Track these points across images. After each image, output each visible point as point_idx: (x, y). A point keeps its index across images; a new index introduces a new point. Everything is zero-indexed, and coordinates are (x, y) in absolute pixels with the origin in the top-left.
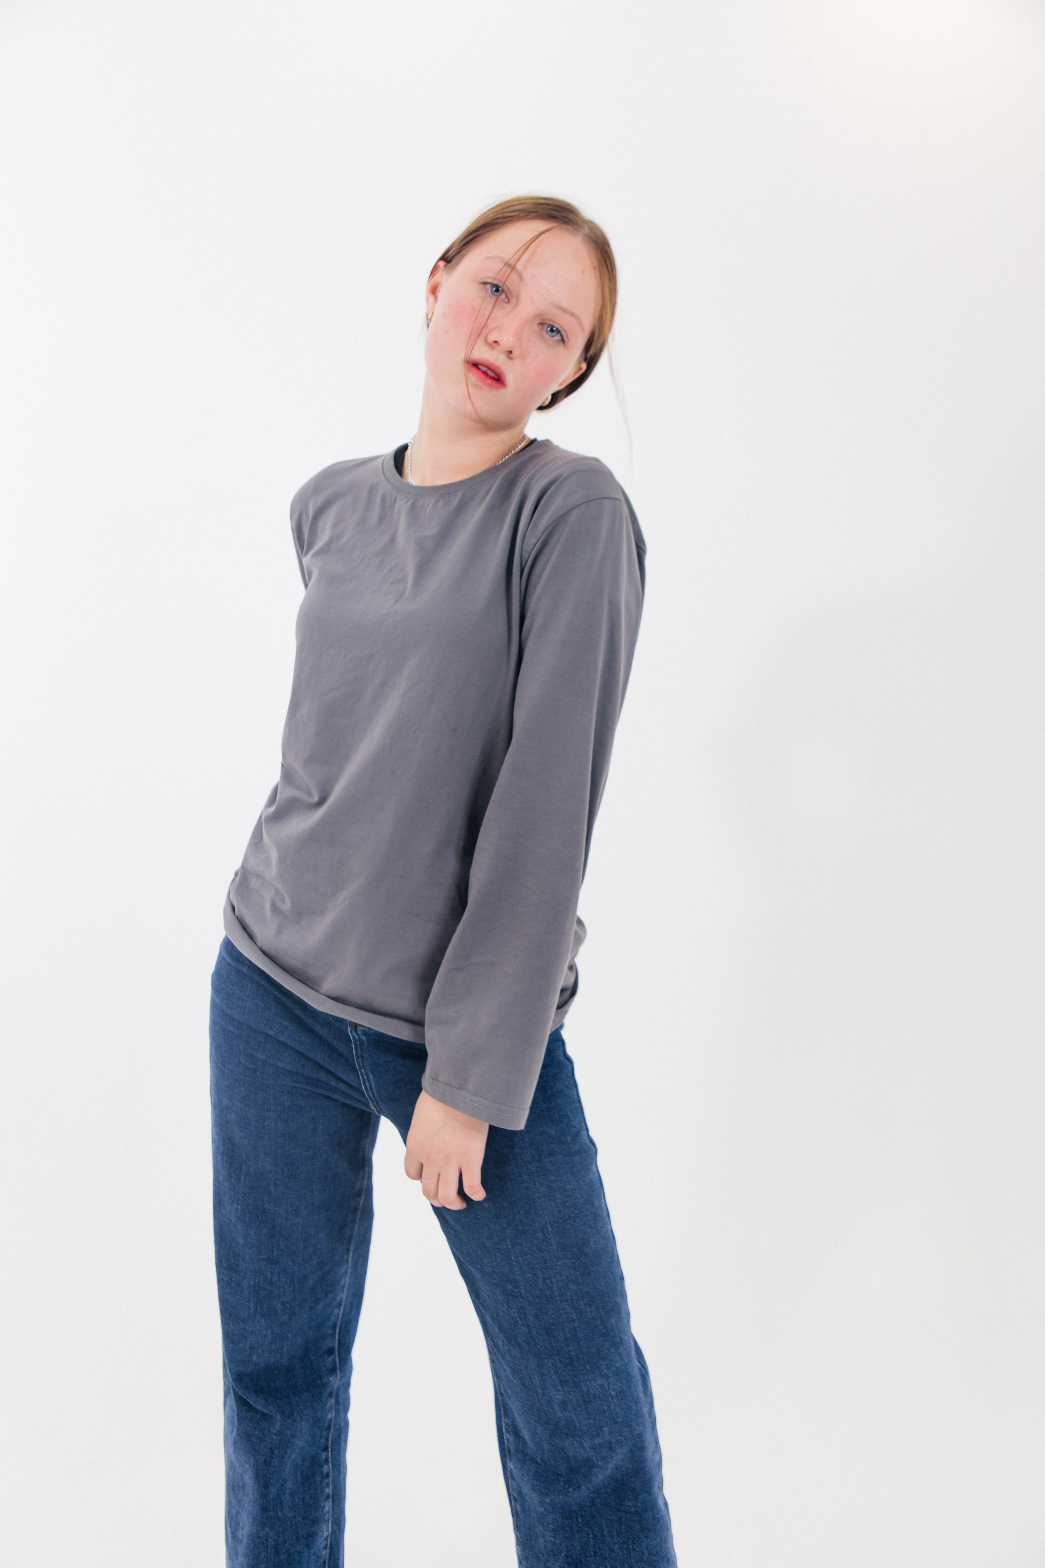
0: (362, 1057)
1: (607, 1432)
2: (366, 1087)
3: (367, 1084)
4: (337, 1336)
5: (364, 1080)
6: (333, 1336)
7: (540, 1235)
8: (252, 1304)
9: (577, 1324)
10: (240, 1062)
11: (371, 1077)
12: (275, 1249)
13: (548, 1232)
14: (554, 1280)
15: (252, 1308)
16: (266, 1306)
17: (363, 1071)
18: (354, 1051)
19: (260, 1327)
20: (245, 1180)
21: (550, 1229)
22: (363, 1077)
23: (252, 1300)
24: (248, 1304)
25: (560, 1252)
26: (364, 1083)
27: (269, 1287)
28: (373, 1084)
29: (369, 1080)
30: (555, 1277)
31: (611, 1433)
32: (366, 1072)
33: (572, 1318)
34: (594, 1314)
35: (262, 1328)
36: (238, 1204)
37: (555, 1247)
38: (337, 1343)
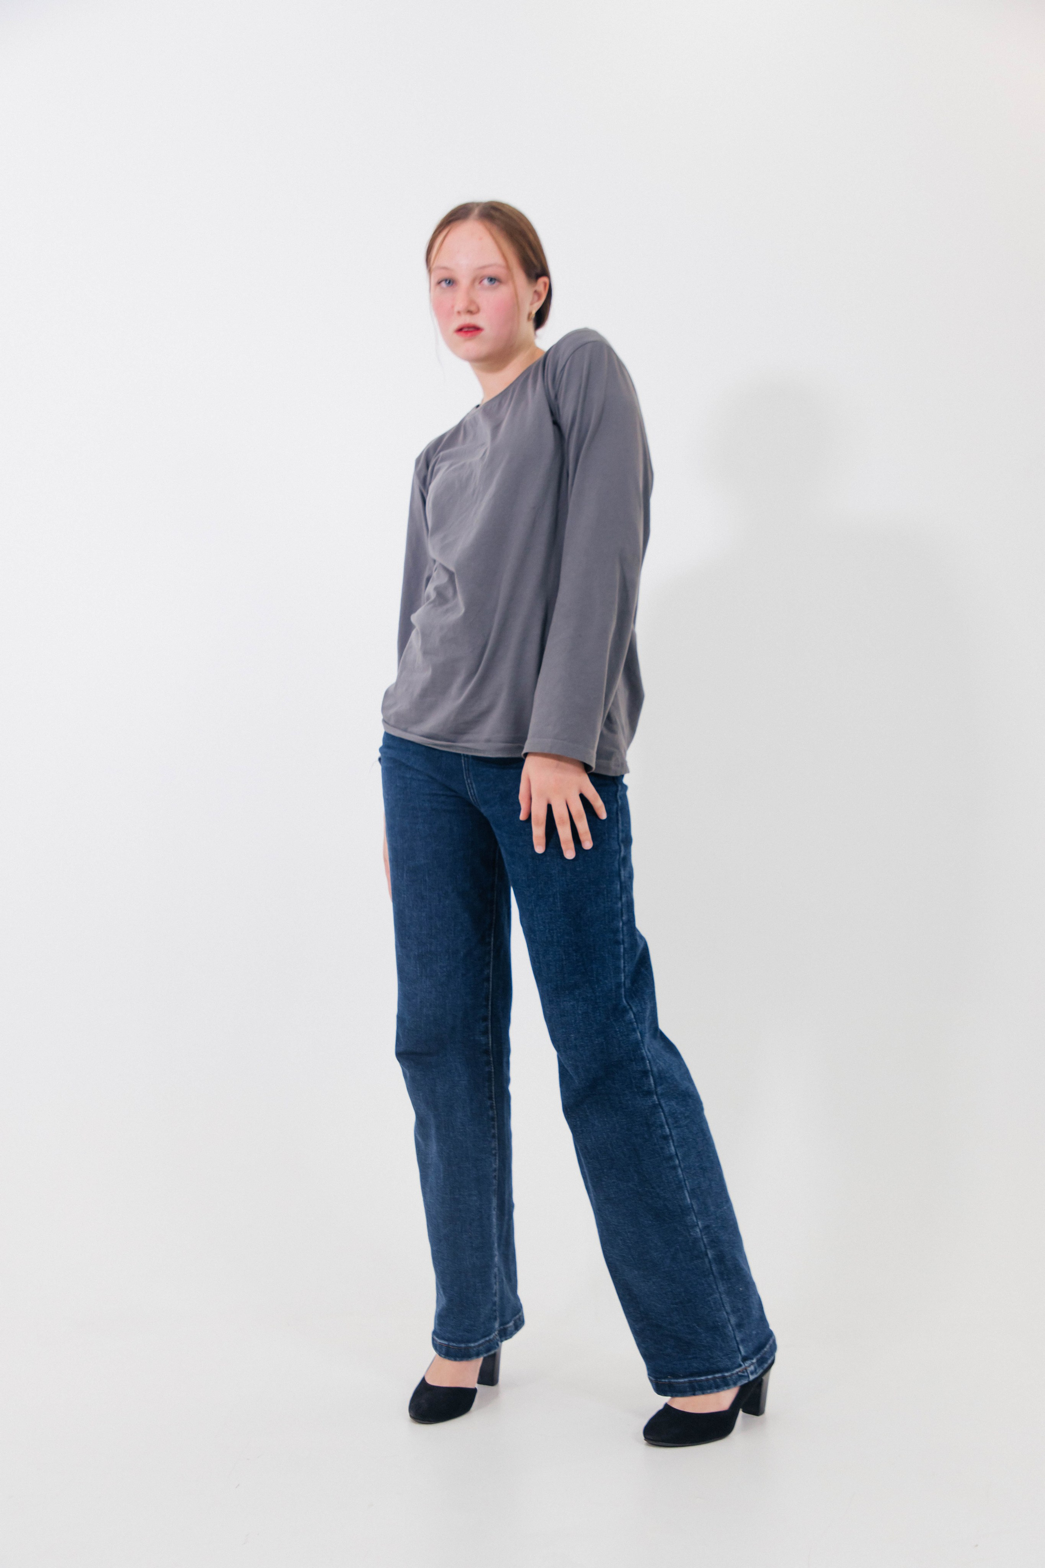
0: (468, 770)
1: (573, 1038)
2: (471, 793)
3: (472, 791)
4: (490, 1007)
5: (470, 788)
6: (487, 1006)
7: (551, 899)
8: (418, 969)
9: (564, 963)
10: (397, 786)
11: (474, 786)
12: (433, 928)
13: (557, 898)
14: (555, 931)
15: (418, 972)
16: (428, 969)
17: (469, 781)
18: (463, 765)
19: (426, 985)
20: (406, 876)
21: (559, 896)
22: (469, 786)
23: (418, 965)
24: (415, 969)
25: (562, 913)
26: (470, 791)
27: (430, 956)
28: (475, 791)
29: (473, 788)
30: (556, 929)
31: (576, 1039)
32: (471, 782)
33: (562, 958)
34: (578, 958)
35: (428, 986)
36: (404, 894)
37: (559, 909)
38: (490, 1013)
